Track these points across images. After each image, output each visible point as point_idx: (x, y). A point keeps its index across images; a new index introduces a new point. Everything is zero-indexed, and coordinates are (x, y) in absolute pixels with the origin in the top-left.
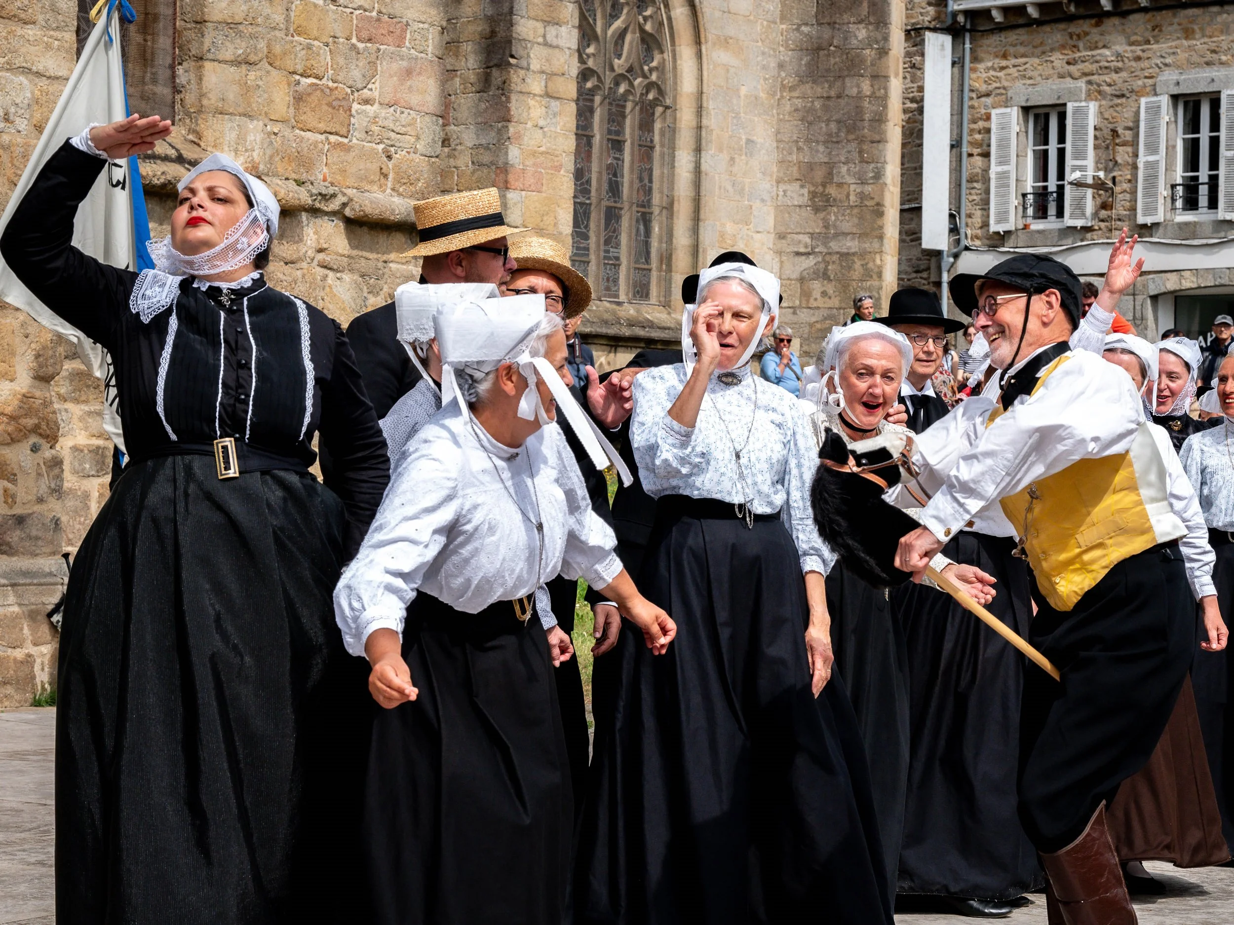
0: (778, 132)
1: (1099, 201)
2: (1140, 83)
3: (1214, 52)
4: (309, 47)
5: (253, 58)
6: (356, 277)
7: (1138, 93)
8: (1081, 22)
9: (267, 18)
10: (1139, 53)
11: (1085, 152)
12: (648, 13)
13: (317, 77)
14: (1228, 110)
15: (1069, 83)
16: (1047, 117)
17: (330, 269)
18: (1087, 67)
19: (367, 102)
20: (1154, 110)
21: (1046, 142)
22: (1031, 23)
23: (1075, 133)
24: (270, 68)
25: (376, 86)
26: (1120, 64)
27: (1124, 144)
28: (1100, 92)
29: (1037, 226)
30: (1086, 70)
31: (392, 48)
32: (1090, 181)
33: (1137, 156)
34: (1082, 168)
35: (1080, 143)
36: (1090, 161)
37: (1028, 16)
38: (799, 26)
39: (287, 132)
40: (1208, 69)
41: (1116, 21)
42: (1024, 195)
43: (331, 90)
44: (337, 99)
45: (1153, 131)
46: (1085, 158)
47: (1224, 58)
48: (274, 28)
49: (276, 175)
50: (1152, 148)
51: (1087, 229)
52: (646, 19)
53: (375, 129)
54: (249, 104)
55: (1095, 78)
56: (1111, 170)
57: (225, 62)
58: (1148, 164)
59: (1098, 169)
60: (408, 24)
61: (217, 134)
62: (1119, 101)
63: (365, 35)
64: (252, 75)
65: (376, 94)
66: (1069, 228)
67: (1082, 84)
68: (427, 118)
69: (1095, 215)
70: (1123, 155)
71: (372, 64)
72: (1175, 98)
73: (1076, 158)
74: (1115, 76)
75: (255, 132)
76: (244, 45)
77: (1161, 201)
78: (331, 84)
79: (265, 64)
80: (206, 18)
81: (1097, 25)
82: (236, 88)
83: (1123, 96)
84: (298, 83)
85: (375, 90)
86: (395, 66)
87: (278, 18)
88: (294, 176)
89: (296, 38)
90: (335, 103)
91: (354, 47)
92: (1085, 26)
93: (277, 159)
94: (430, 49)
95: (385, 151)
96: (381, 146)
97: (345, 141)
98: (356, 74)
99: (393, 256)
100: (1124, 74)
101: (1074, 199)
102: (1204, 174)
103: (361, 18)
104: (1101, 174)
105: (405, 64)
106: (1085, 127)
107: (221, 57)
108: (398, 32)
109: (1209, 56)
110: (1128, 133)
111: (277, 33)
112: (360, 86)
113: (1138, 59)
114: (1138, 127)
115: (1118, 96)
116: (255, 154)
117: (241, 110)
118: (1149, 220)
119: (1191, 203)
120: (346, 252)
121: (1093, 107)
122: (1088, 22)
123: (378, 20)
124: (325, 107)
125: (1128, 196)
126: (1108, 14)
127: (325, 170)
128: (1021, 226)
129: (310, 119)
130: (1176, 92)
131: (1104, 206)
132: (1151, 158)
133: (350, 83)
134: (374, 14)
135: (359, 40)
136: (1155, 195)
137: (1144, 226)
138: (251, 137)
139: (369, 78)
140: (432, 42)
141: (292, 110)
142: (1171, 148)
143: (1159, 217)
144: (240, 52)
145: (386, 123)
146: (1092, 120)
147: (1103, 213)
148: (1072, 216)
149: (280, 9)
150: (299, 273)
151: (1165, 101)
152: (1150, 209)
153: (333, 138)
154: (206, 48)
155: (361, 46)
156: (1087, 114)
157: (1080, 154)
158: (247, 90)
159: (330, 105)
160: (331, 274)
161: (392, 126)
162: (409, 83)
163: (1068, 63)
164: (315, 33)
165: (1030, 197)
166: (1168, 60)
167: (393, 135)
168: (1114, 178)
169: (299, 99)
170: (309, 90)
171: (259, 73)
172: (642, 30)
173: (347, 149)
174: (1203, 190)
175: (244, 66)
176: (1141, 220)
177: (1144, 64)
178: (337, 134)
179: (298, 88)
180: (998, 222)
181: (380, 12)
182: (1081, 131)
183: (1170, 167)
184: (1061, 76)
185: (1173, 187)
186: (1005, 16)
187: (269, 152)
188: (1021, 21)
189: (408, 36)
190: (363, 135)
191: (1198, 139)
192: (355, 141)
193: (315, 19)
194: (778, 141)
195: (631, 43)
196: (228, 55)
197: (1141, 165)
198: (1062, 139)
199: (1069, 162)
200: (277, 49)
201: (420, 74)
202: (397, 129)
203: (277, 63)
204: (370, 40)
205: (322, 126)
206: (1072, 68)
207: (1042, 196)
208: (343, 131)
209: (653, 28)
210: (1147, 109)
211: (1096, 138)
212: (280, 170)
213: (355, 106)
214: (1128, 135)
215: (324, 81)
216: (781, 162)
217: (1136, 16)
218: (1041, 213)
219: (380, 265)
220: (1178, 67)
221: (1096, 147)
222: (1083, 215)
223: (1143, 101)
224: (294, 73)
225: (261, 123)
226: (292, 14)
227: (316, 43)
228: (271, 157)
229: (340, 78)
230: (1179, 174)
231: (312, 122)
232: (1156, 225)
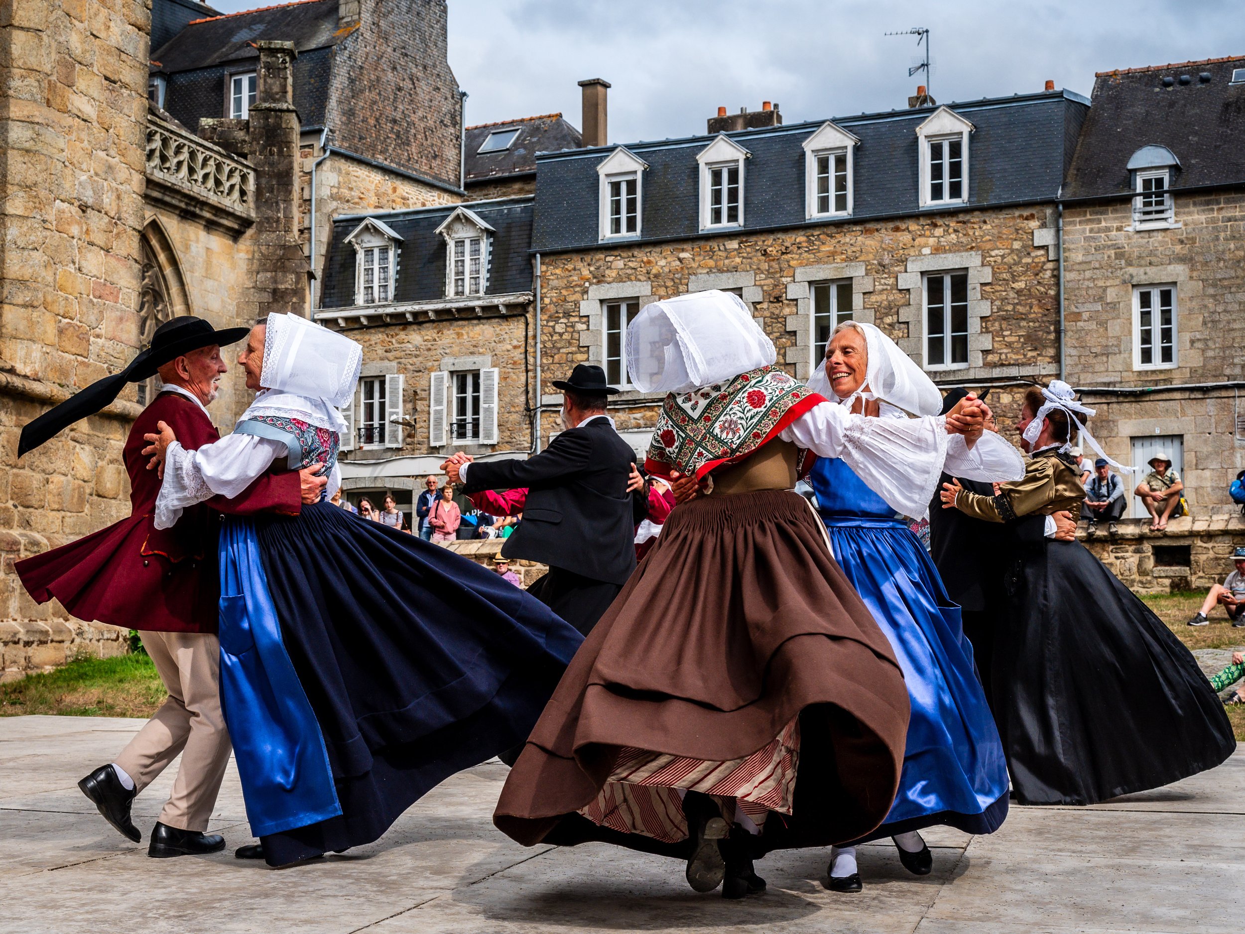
0: (235, 384)
1: (406, 433)
2: (430, 364)
3: (475, 346)
4: (67, 299)
5: (35, 304)
6: (92, 448)
7: (430, 370)
8: (393, 327)
9: (44, 278)
10: (430, 346)
11: (397, 403)
12: (159, 308)
13: (72, 319)
14: (484, 380)
15: (386, 363)
16: (372, 384)
17: (78, 442)
18: (398, 354)
19: (98, 336)
20: (440, 380)
21: (372, 398)
22: (362, 327)
23: (391, 392)
24: (44, 310)
25: (103, 326)
26: (418, 353)
27: (421, 399)
28: (406, 369)
29: (367, 447)
30: (398, 356)
31: (112, 303)
32: (401, 421)
33: (429, 406)
34: (397, 413)
35: (395, 399)
36: (400, 410)
37: (361, 323)
38: (248, 320)
39: (54, 353)
40: (472, 356)
41: (415, 327)
42: (359, 429)
43: (79, 327)
44: (82, 333)
45: (439, 391)
46: (397, 408)
47: (481, 350)
48: (47, 285)
49: (48, 380)
50: (439, 402)
51: (398, 450)
52: (158, 311)
53: (103, 354)
54: (33, 333)
55: (403, 360)
56: (414, 415)
57: (18, 305)
58: (436, 412)
59: (405, 414)
60: (120, 289)
61: (12, 351)
62: (418, 374)
63: (97, 293)
64: (35, 314)
65: (103, 332)
66: (388, 449)
67: (394, 364)
68: (131, 349)
69: (404, 440)
70: (420, 405)
71: (101, 312)
72: (452, 373)
73: (392, 407)
74: (415, 360)
75: (36, 350)
76: (30, 294)
77: (444, 433)
78: (78, 323)
79: (42, 308)
80: (5, 276)
81: (404, 329)
82: (25, 322)
83: (420, 371)
84: (60, 321)
85: (103, 329)
86: (113, 315)
87: (50, 279)
88: (58, 381)
89: (59, 293)
90: (81, 336)
91: (91, 301)
92: (397, 329)
93: (49, 369)
94: (132, 306)
95: (108, 368)
96: (106, 366)
97: (86, 360)
98: (92, 318)
99: (111, 436)
100: (420, 359)
101: (391, 431)
102: (469, 417)
103: (95, 283)
104: (407, 417)
105: (118, 313)
106: (397, 389)
107: (15, 302)
108: (115, 293)
109: (472, 349)
110: (423, 393)
111: (49, 288)
112: (94, 326)
113: (429, 349)
114: (430, 389)
115: (417, 371)
116: (36, 366)
117: (28, 336)
118: (438, 444)
119: (462, 435)
120: (86, 432)
121: (401, 377)
122: (398, 327)
123: (105, 285)
124: (75, 338)
125: (425, 430)
126: (410, 323)
127: (75, 378)
128: (357, 448)
129: (67, 345)
130: (452, 369)
131: (410, 436)
132: (438, 408)
133: (89, 323)
134: (102, 281)
135: (95, 297)
136: (441, 429)
137: (435, 448)
138: (34, 355)
139: (100, 320)
140: (133, 301)
141: (57, 339)
142: (449, 402)
143: (443, 442)
144: (28, 299)
145: (108, 351)
146: (401, 386)
147: (409, 440)
148: (390, 442)
149: (51, 273)
150: (60, 444)
151: (446, 374)
152: (438, 438)
153: (79, 358)
154: (4, 296)
155: (95, 300)
156: (398, 382)
157: (394, 405)
158: (31, 323)
159: (78, 337)
160: (78, 445)
161: (112, 353)
162: (121, 326)
163: (386, 351)
164: (70, 290)
165: (363, 430)
166: (447, 351)
167: (112, 358)
168: (415, 420)
169: (61, 332)
170: (67, 326)
171: (38, 313)
172: (157, 319)
173: (87, 365)
174: (469, 427)
175: (30, 309)
176: (433, 444)
177: (431, 353)
178: (81, 355)
179: (61, 325)
180: (344, 445)
181: (105, 280)
182: (394, 391)
183: (449, 413)
184: (382, 359)
185: (451, 424)
186: (346, 323)
187: (44, 365)
188: (357, 326)
189: (121, 296)
190: (96, 358)
191: (465, 397)
192: (91, 361)
193: (70, 281)
194: (235, 390)
195: (150, 326)
196: (20, 301)
197: (432, 412)
198: (382, 395)
199: (388, 410)
200: (49, 299)
201: (127, 321)
202: (116, 355)
203: (49, 308)
204: (100, 297)
205: (74, 350)
206: (388, 354)
207: (370, 429)
208: (85, 355)
209: (163, 317)
210: (435, 379)
211: (404, 396)
212: (50, 377)
213: (92, 339)
214: (424, 394)
215: (75, 321)
216: (237, 402)
217: (427, 325)
218: (369, 439)
219: (105, 441)
220: (453, 355)
221: (404, 401)
222: (397, 441)
223: (433, 374)
224: (58, 315)
225: (40, 346)
226: (58, 277)
227: (71, 297)
228: (46, 368)
229: (83, 320)
230: (455, 418)
231: (69, 348)
232: (443, 447)
